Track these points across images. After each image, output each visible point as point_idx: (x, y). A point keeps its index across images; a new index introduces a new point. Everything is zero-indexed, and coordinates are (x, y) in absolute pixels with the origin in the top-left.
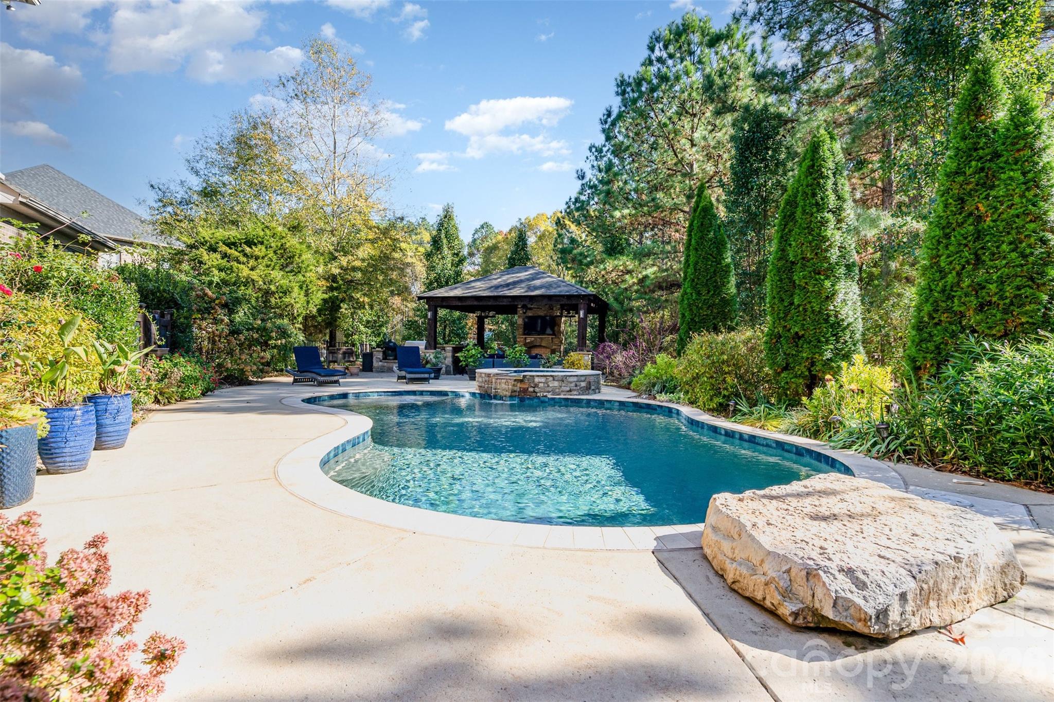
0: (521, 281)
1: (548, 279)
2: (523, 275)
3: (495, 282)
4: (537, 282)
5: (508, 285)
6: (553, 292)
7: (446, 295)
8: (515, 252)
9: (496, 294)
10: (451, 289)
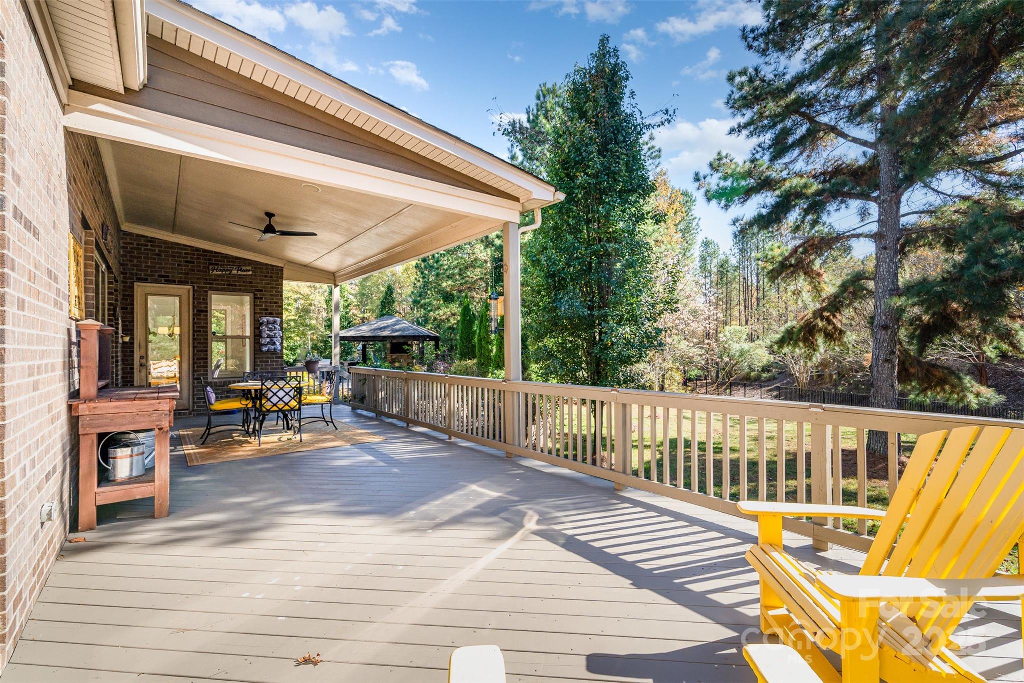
0: (388, 326)
1: (404, 325)
2: (390, 322)
3: (374, 327)
4: (397, 327)
5: (381, 329)
6: (406, 333)
7: (345, 335)
8: (386, 298)
9: (374, 334)
10: (348, 331)
